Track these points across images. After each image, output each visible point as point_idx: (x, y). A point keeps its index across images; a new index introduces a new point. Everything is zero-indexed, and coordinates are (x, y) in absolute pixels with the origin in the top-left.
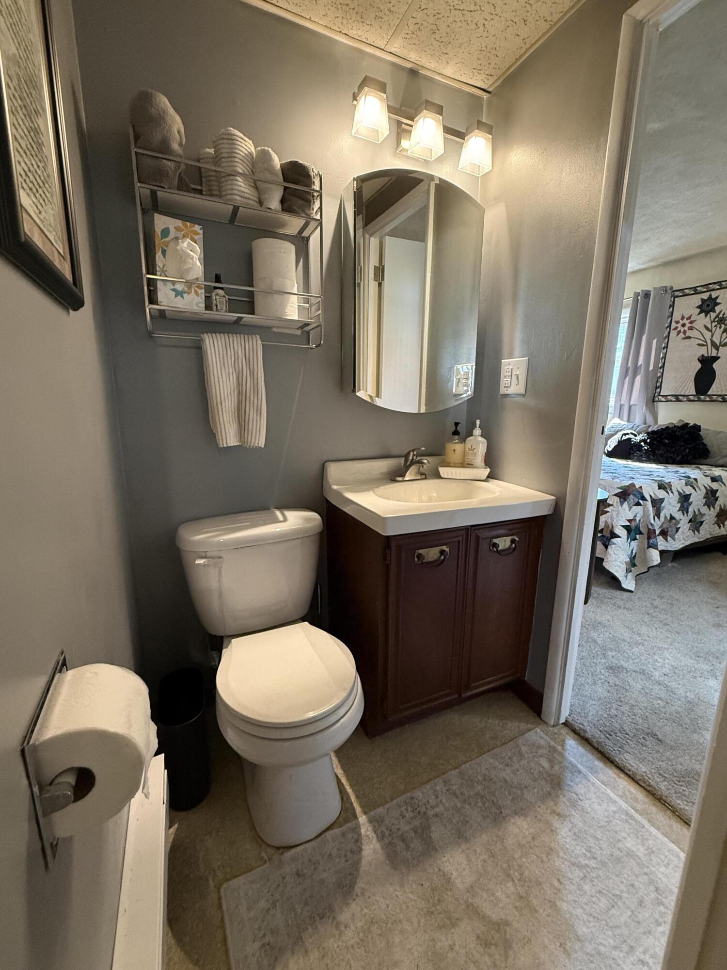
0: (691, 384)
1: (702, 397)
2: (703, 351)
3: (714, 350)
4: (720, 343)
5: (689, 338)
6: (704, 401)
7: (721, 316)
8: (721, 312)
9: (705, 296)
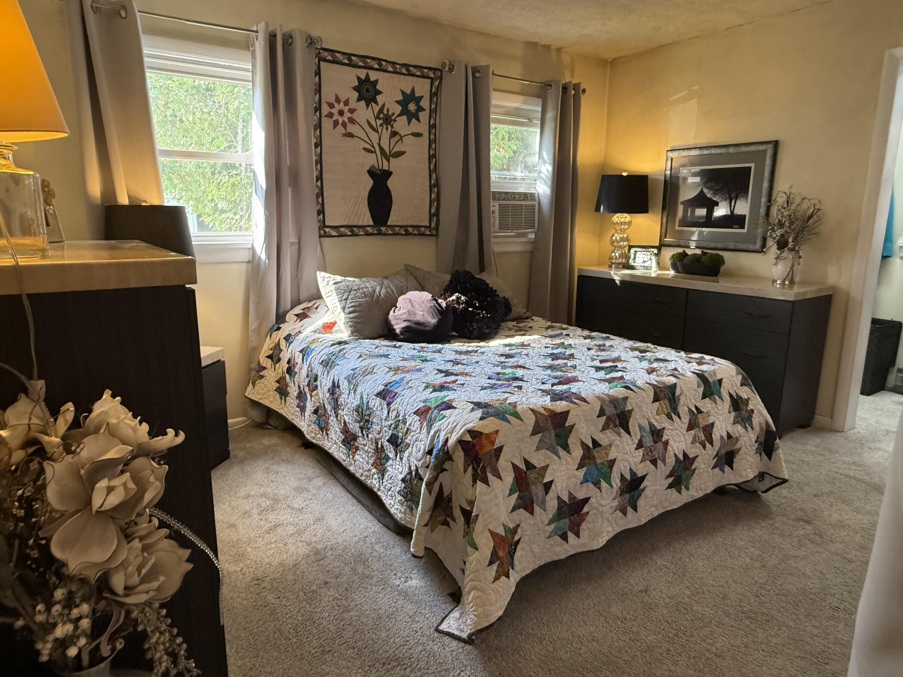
0: (364, 210)
1: (383, 229)
2: (371, 160)
3: (385, 162)
4: (390, 152)
5: (350, 135)
6: (386, 234)
7: (385, 112)
8: (383, 106)
9: (362, 73)
